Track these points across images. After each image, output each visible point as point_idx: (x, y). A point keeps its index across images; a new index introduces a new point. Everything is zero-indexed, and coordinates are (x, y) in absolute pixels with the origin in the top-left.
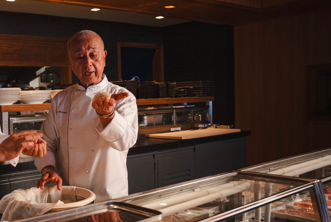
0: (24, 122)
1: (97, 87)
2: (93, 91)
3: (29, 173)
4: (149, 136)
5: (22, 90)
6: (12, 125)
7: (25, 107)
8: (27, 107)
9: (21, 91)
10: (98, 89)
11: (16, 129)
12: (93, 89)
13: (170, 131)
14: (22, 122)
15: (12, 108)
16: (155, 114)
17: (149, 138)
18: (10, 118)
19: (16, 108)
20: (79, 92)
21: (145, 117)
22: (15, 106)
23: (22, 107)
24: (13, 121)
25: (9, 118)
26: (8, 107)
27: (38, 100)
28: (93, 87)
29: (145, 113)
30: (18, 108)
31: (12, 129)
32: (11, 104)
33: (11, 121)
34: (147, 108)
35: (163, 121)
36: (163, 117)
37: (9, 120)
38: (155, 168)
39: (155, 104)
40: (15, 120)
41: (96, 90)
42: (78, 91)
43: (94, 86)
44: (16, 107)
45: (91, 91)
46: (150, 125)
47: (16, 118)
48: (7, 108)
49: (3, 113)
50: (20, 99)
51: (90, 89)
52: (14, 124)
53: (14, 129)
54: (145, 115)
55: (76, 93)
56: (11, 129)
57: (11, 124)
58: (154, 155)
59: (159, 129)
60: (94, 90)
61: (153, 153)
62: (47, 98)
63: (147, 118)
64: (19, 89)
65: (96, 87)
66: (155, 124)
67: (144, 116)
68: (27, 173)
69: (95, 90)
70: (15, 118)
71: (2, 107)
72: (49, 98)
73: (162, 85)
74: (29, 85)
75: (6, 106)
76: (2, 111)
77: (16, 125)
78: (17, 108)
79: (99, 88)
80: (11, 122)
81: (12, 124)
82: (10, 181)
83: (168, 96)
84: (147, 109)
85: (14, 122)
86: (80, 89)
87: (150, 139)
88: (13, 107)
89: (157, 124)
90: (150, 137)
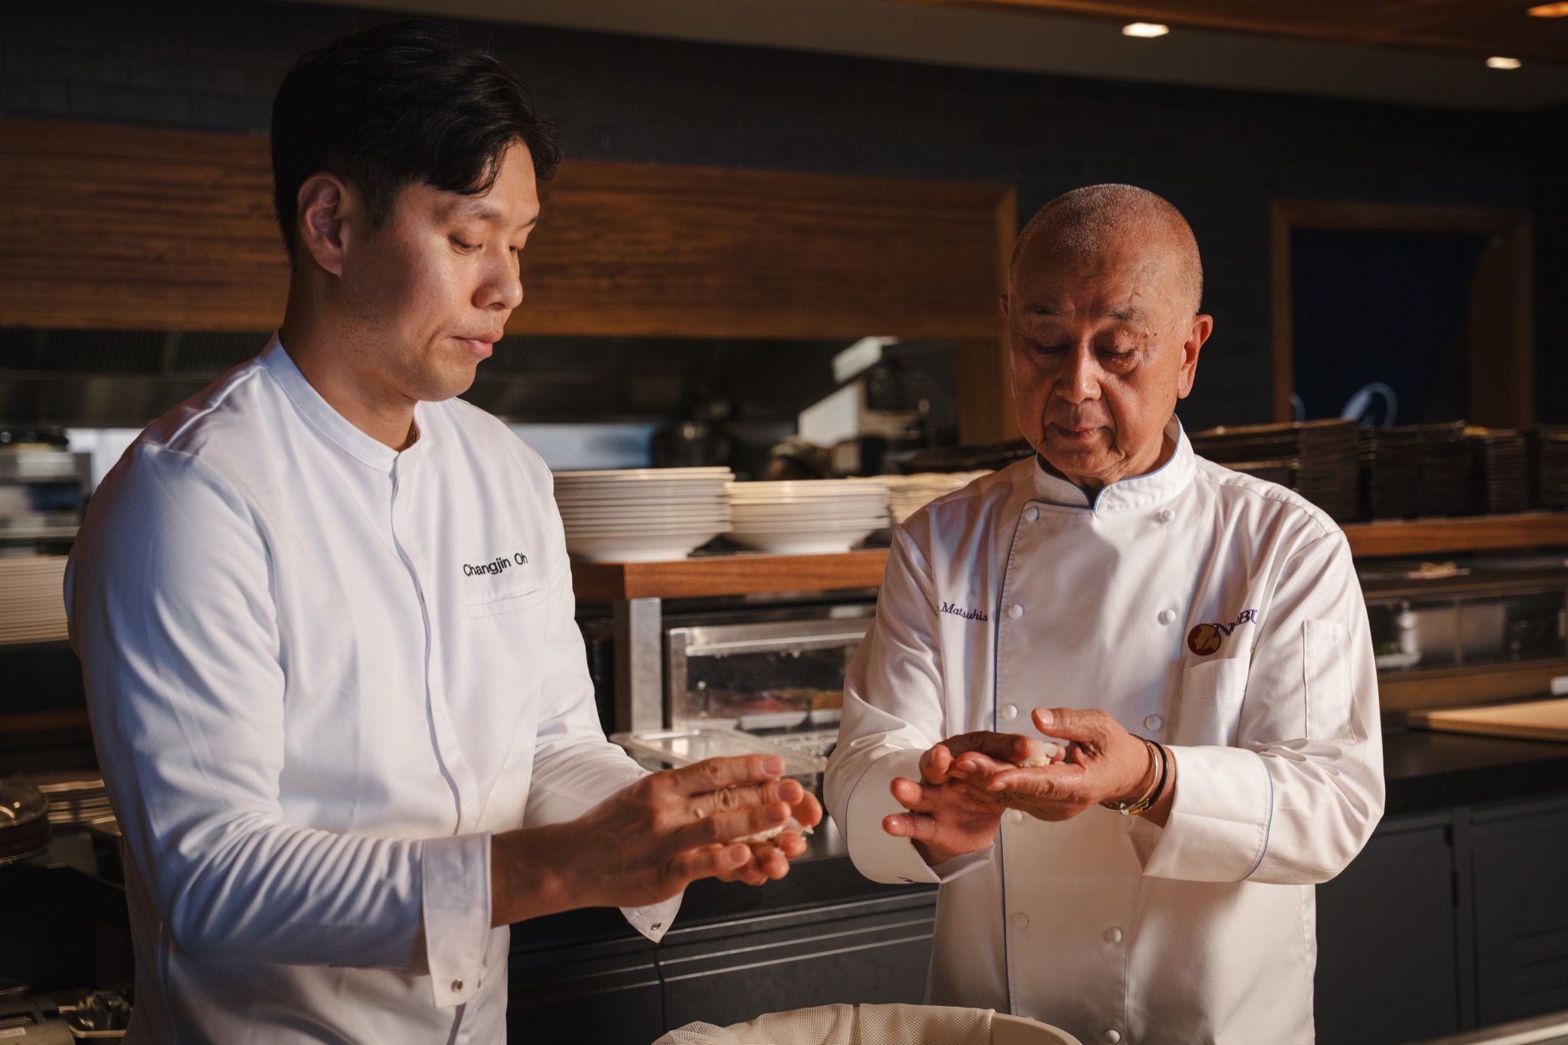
0: (746, 651)
1: (1150, 485)
2: (1128, 506)
3: (763, 927)
4: (1426, 719)
5: (737, 480)
6: (679, 665)
7: (748, 569)
8: (763, 569)
9: (732, 487)
10: (1154, 499)
11: (702, 685)
12: (1129, 496)
13: (1546, 695)
14: (732, 648)
15: (684, 578)
16: (1465, 603)
17: (1424, 730)
18: (673, 632)
19: (705, 574)
20: (1048, 511)
21: (1408, 620)
22: (697, 564)
23: (735, 569)
24: (685, 646)
25: (666, 626)
26: (660, 573)
27: (825, 534)
28: (1131, 489)
29: (1407, 598)
30: (714, 575)
31: (684, 687)
32: (676, 554)
33: (673, 645)
34: (1417, 569)
35: (1509, 635)
36: (1512, 618)
37: (665, 639)
38: (1455, 901)
39: (1462, 545)
40: (699, 640)
41: (1142, 503)
42: (1042, 506)
43: (1140, 483)
44: (703, 568)
45: (1118, 508)
46: (1432, 661)
47: (705, 630)
48: (654, 578)
49: (635, 604)
50: (727, 528)
51: (1114, 495)
52: (695, 662)
53: (691, 686)
54: (1405, 605)
55: (1031, 517)
56: (678, 684)
57: (674, 661)
58: (1449, 830)
59: (1485, 681)
60: (1132, 504)
61: (1441, 818)
62: (871, 521)
63: (1420, 626)
64: (721, 473)
65: (1145, 489)
66: (1459, 654)
67: (1398, 610)
68: (757, 928)
69: (1137, 505)
70: (697, 632)
71: (627, 570)
72: (884, 523)
73: (1498, 443)
74: (796, 430)
75: (651, 569)
76: (629, 593)
77: (701, 666)
78: (709, 579)
79: (1158, 493)
80: (676, 651)
81: (684, 661)
82: (660, 973)
83: (1535, 504)
84: (1414, 575)
85: (690, 651)
86: (1053, 496)
87: (1436, 740)
88: (685, 574)
89: (1477, 657)
90: (1434, 725)
